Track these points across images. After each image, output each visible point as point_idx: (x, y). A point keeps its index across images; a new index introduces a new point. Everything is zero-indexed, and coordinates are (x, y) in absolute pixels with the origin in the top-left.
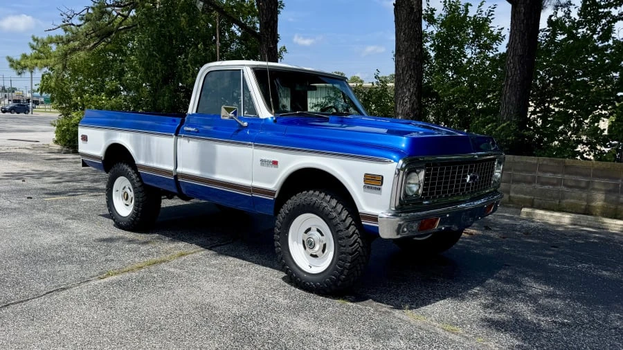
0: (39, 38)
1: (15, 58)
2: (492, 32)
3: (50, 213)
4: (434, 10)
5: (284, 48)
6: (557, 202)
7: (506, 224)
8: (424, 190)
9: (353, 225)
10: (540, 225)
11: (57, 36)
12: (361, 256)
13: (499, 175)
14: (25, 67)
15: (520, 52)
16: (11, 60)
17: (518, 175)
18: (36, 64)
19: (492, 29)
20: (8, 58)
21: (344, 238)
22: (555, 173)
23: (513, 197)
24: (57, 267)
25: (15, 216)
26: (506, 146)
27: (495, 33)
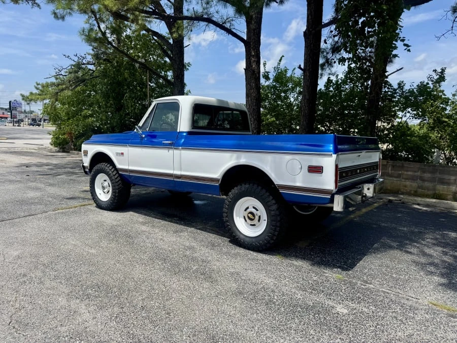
0: (40, 83)
1: (25, 95)
3: (38, 183)
4: (268, 72)
5: (189, 91)
14: (31, 100)
16: (23, 96)
18: (38, 98)
20: (21, 94)
24: (33, 206)
25: (16, 184)
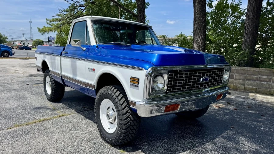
0: (49, 19)
1: (41, 28)
2: (241, 11)
6: (269, 90)
7: (239, 101)
8: (168, 87)
9: (127, 107)
10: (258, 102)
11: (55, 19)
12: (132, 126)
13: (227, 78)
14: (45, 32)
15: (252, 17)
16: (39, 29)
17: (249, 77)
19: (241, 9)
20: (38, 28)
21: (121, 115)
22: (267, 76)
23: (247, 87)
26: (243, 63)
27: (242, 11)
